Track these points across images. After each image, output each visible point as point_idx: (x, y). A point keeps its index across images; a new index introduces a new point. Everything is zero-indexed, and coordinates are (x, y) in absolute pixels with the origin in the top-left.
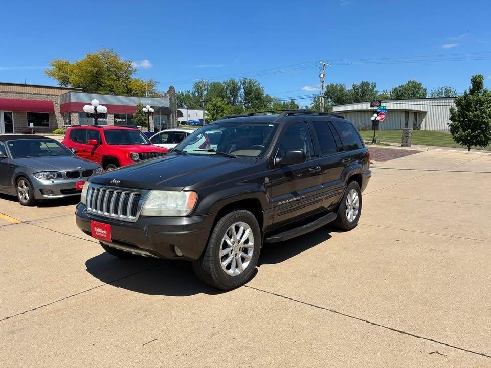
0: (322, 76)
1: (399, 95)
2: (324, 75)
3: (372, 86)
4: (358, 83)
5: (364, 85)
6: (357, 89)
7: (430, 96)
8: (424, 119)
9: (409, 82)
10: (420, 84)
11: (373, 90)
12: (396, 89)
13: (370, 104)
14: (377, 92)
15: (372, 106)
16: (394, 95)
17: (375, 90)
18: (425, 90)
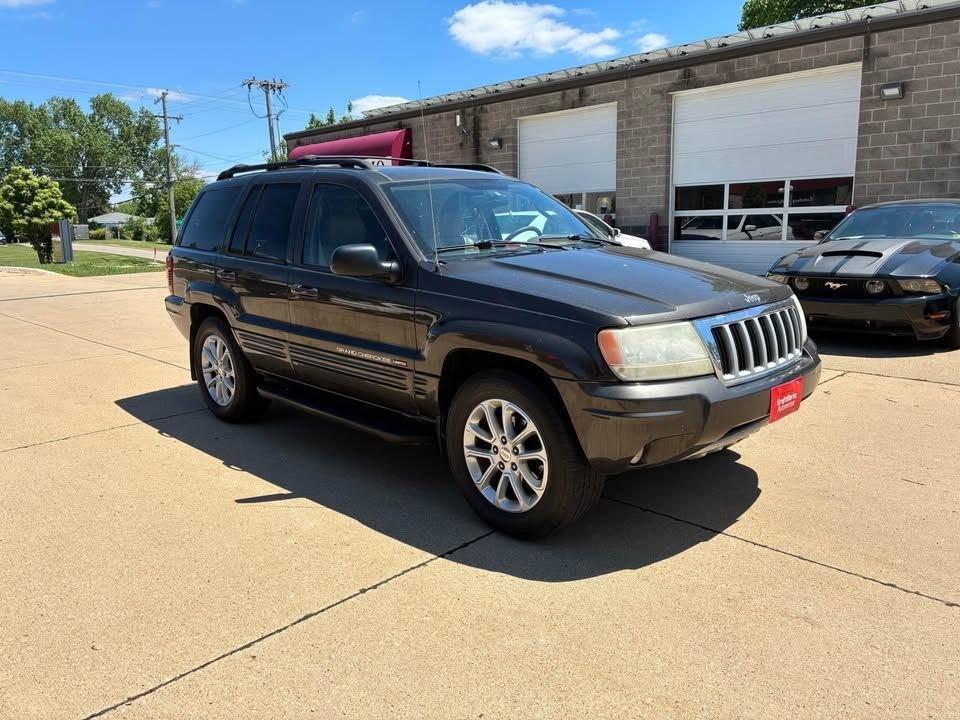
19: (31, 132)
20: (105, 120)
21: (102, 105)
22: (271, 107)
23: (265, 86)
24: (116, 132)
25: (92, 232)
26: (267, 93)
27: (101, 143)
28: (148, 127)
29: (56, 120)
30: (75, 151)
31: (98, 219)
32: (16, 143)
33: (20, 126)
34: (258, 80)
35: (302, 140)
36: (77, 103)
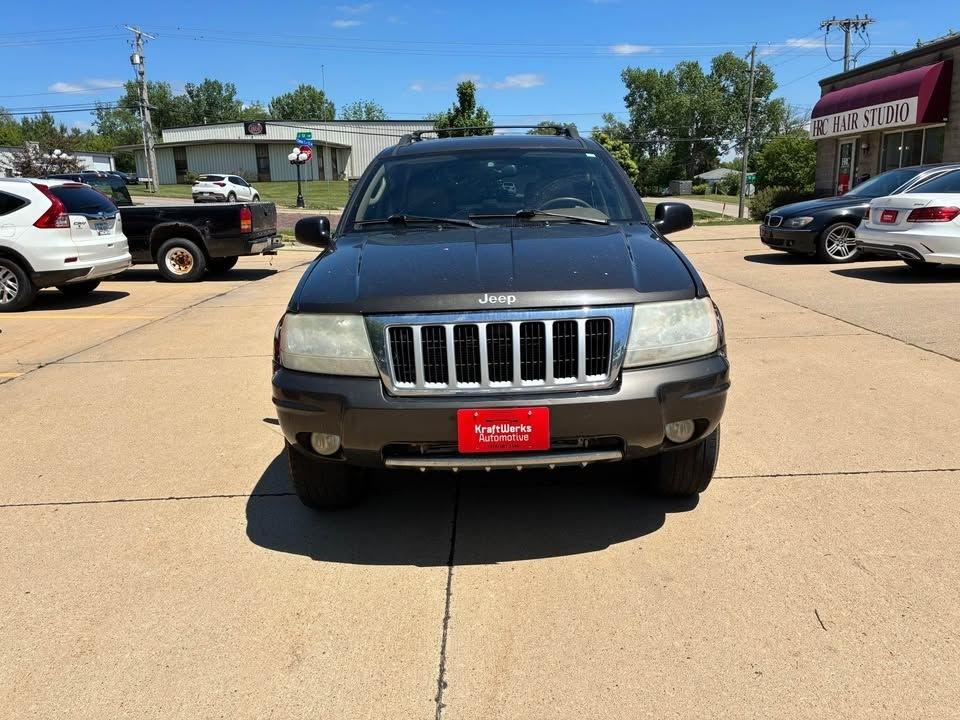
0: (137, 59)
1: (288, 111)
2: (141, 58)
3: (227, 90)
4: (198, 83)
5: (211, 87)
6: (197, 96)
7: (343, 118)
8: (349, 160)
9: (302, 88)
10: (322, 94)
11: (230, 99)
12: (279, 101)
13: (243, 128)
14: (239, 103)
15: (247, 133)
16: (276, 112)
17: (234, 99)
18: (332, 105)
19: (657, 96)
20: (723, 78)
21: (723, 65)
22: (850, 47)
23: (847, 25)
24: (732, 89)
25: (695, 188)
26: (847, 32)
27: (715, 102)
28: (762, 82)
29: (681, 84)
30: (691, 112)
31: (703, 176)
32: (645, 108)
33: (649, 93)
34: (838, 19)
35: (836, 84)
36: (700, 65)
